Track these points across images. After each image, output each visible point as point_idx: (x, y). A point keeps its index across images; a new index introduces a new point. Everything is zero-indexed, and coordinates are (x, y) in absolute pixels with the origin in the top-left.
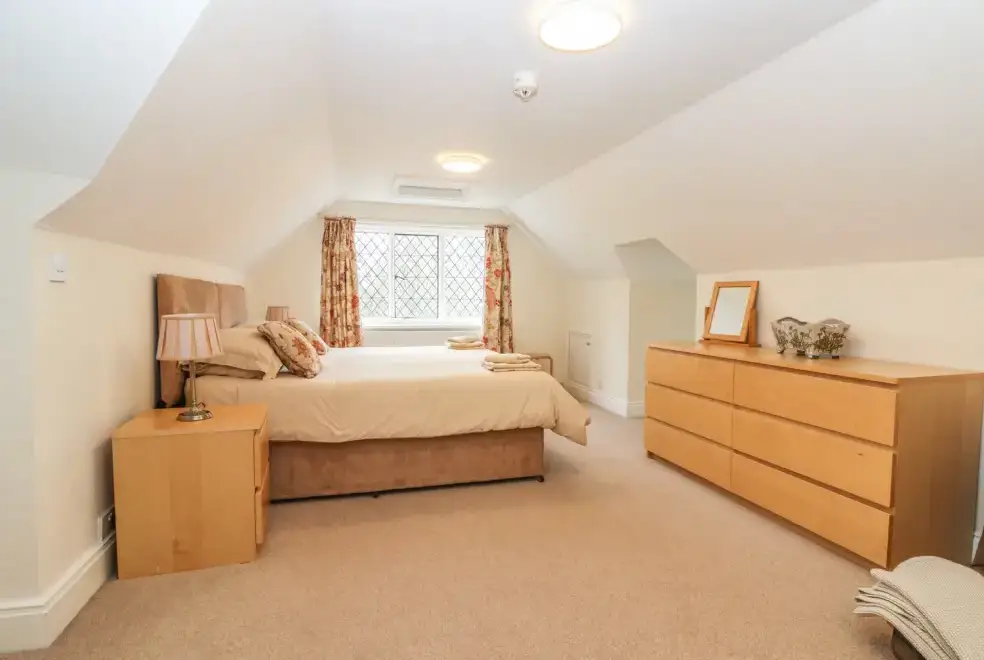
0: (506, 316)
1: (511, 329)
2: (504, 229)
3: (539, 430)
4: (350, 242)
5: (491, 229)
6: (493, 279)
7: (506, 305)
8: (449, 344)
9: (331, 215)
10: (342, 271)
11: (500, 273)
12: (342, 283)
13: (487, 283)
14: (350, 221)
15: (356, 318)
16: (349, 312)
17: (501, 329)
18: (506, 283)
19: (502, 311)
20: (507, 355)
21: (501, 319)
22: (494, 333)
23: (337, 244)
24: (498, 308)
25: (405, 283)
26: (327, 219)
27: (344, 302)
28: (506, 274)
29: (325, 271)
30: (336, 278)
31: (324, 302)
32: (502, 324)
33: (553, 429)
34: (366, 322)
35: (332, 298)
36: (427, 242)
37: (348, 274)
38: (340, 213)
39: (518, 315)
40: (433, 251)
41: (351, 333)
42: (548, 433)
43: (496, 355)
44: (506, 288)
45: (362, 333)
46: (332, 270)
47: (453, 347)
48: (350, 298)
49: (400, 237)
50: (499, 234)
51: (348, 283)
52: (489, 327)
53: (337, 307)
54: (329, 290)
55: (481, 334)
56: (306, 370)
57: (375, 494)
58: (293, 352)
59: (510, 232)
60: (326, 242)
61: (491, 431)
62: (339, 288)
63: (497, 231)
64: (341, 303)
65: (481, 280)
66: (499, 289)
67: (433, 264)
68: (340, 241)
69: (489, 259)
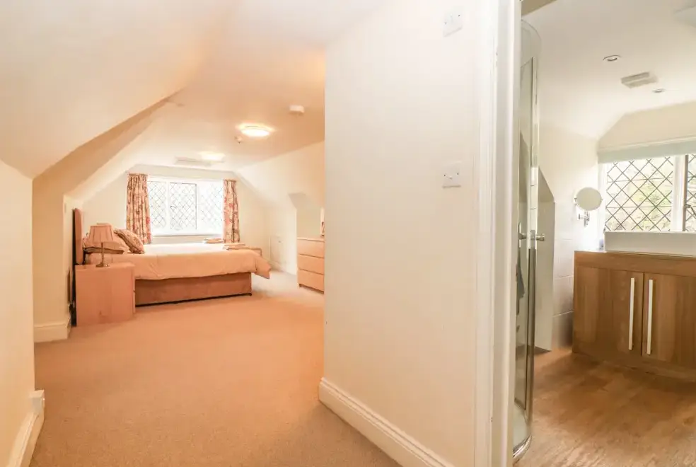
0: (236, 228)
1: (239, 235)
2: (235, 182)
3: (249, 273)
4: (145, 188)
5: (227, 182)
6: (228, 208)
7: (236, 222)
8: (205, 241)
9: (133, 172)
10: (140, 203)
11: (232, 206)
12: (140, 210)
13: (225, 211)
14: (144, 176)
15: (149, 230)
16: (145, 226)
17: (233, 235)
18: (236, 210)
19: (233, 226)
20: (236, 243)
21: (233, 229)
22: (229, 237)
23: (137, 189)
24: (231, 224)
25: (176, 210)
26: (130, 175)
27: (141, 221)
28: (236, 206)
29: (129, 203)
30: (136, 207)
31: (128, 221)
32: (233, 232)
33: (256, 273)
34: (155, 231)
35: (134, 219)
36: (190, 187)
37: (144, 205)
38: (137, 172)
39: (242, 227)
40: (193, 192)
41: (146, 237)
42: (253, 275)
43: (231, 244)
44: (235, 213)
45: (152, 237)
46: (133, 204)
47: (207, 243)
48: (144, 218)
49: (172, 184)
50: (232, 185)
51: (144, 209)
52: (226, 234)
53: (137, 224)
54: (132, 214)
55: (222, 237)
56: (140, 251)
57: (175, 302)
58: (134, 243)
59: (238, 183)
60: (130, 187)
61: (228, 274)
62: (138, 213)
63: (230, 183)
64: (139, 221)
65: (222, 209)
66: (232, 214)
67: (193, 199)
68: (139, 187)
69: (226, 198)
